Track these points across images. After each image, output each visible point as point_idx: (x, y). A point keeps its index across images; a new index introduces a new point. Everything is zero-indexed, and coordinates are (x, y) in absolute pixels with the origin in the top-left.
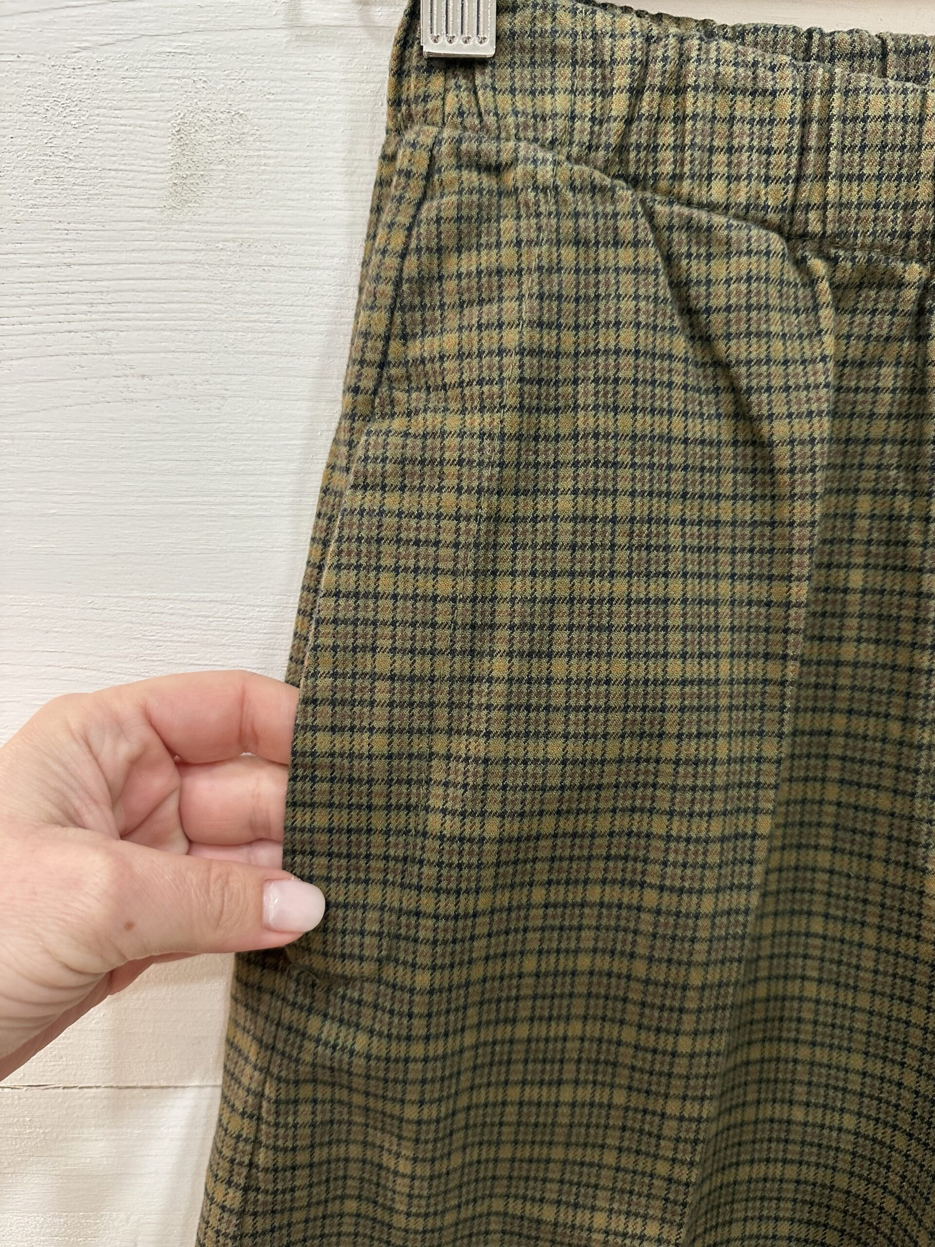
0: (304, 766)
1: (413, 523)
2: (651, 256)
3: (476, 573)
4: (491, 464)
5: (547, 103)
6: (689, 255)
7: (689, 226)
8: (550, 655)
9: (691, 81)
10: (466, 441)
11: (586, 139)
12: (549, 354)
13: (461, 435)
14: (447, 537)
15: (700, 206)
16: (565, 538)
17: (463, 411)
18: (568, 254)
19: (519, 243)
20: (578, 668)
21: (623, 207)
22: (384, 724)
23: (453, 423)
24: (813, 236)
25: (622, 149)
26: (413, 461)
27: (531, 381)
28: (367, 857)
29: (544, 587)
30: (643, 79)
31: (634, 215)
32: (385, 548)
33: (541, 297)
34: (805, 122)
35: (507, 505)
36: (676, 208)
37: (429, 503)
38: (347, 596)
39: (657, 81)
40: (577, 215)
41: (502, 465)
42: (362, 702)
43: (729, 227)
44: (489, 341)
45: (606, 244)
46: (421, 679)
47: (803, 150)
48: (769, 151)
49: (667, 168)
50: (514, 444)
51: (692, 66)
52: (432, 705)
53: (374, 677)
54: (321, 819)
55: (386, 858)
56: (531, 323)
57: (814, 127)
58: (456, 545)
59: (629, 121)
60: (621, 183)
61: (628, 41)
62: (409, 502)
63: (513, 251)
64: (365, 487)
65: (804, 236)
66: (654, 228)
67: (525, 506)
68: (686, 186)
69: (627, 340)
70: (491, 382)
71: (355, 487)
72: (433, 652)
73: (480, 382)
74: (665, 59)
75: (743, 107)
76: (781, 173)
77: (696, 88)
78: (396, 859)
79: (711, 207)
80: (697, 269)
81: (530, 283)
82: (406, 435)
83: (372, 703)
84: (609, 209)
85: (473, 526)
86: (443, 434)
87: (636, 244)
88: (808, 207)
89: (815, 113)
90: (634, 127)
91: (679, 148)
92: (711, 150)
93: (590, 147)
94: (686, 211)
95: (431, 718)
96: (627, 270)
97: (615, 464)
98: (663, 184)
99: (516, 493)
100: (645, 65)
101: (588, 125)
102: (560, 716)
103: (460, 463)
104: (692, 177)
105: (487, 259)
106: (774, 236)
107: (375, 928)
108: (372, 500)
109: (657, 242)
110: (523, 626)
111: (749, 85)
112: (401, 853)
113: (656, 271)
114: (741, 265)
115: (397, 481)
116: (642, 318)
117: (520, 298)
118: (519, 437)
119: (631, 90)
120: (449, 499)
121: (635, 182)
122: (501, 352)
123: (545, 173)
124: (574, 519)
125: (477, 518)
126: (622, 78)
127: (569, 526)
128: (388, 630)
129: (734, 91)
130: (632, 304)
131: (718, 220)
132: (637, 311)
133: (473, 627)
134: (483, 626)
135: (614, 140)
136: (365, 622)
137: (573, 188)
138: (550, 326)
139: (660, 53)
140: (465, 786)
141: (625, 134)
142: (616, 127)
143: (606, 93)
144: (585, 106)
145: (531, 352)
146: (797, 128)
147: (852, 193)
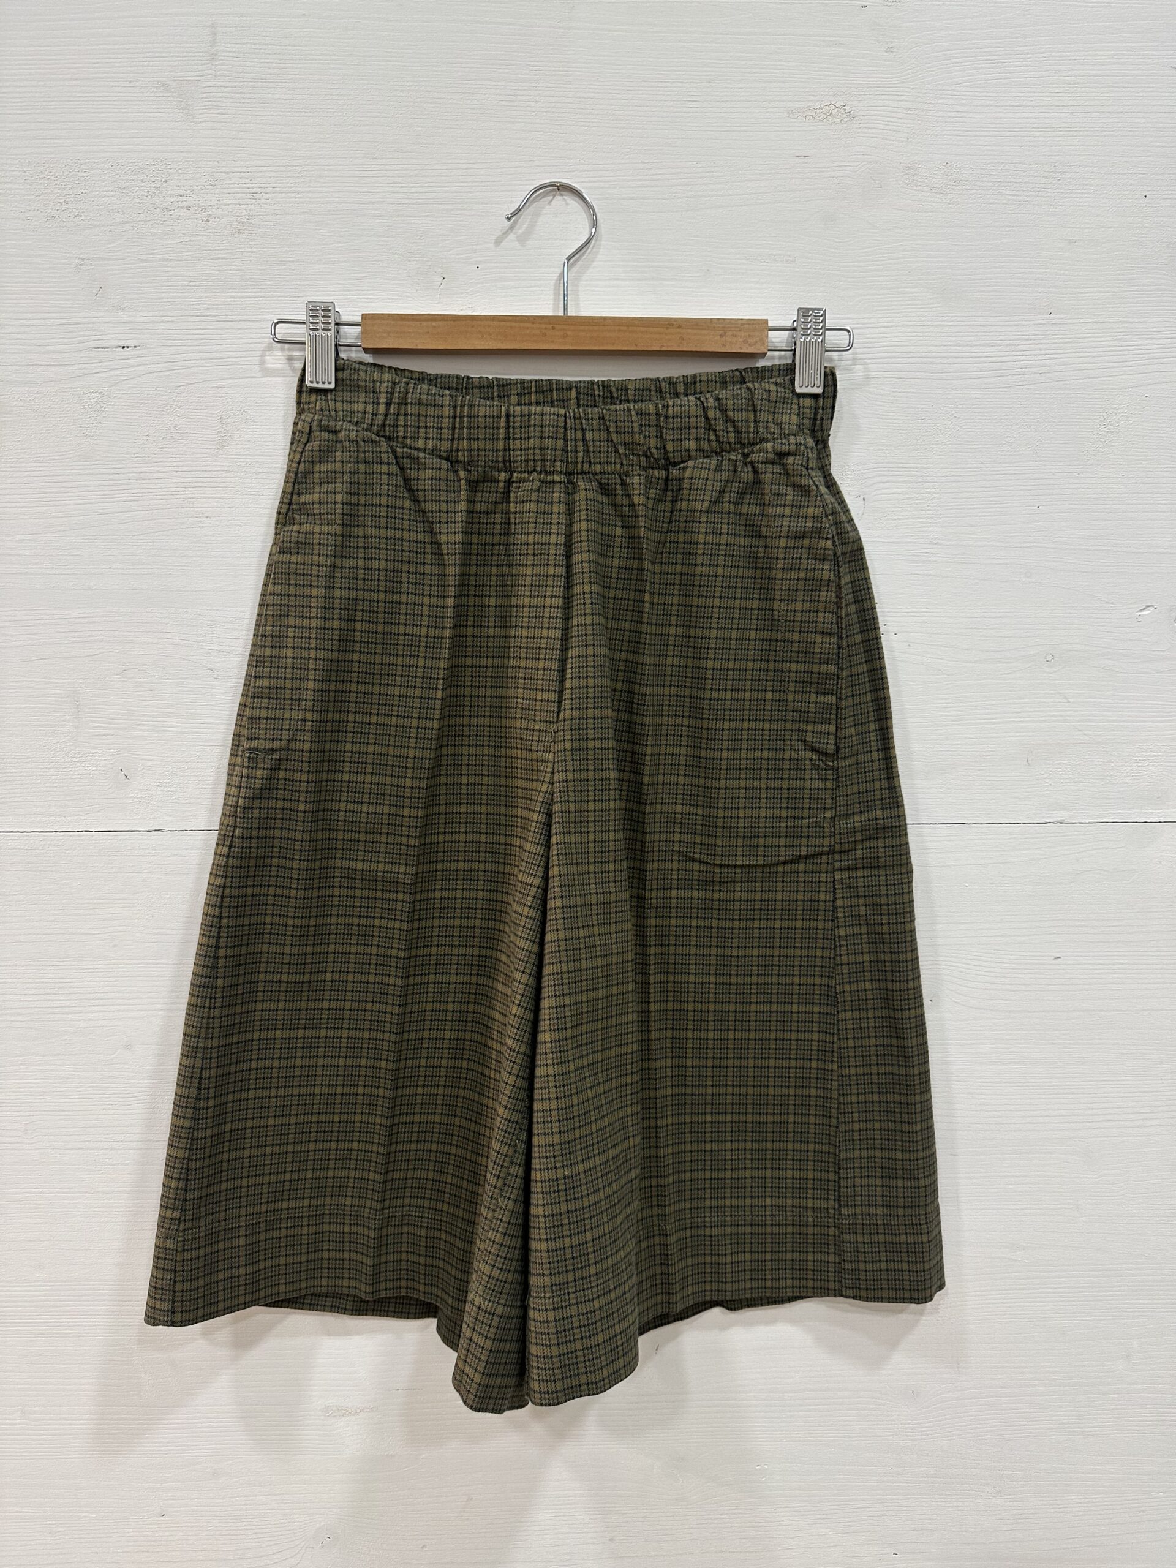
0: (260, 662)
1: (302, 567)
2: (394, 468)
3: (325, 587)
4: (331, 545)
5: (355, 407)
6: (411, 469)
7: (410, 457)
8: (355, 621)
9: (409, 401)
10: (322, 536)
11: (370, 422)
12: (354, 505)
13: (320, 534)
14: (315, 573)
15: (415, 449)
16: (361, 576)
17: (321, 524)
18: (362, 467)
19: (342, 462)
20: (365, 626)
21: (384, 449)
22: (292, 645)
23: (317, 529)
24: (461, 462)
25: (384, 425)
26: (301, 543)
27: (347, 515)
28: (284, 699)
29: (353, 594)
30: (391, 399)
31: (388, 452)
32: (291, 576)
33: (350, 483)
34: (455, 417)
35: (338, 562)
36: (405, 450)
37: (308, 559)
38: (278, 595)
39: (397, 400)
40: (365, 452)
41: (335, 546)
42: (283, 636)
43: (425, 458)
44: (331, 498)
45: (377, 463)
46: (306, 628)
47: (454, 428)
48: (441, 428)
49: (401, 434)
50: (341, 538)
51: (410, 395)
52: (310, 638)
53: (288, 627)
54: (266, 683)
55: (292, 699)
56: (346, 493)
57: (458, 420)
58: (318, 576)
59: (386, 415)
60: (383, 439)
61: (386, 385)
62: (300, 559)
63: (341, 464)
64: (284, 553)
65: (457, 461)
66: (396, 458)
67: (346, 562)
68: (408, 441)
69: (384, 500)
70: (331, 514)
71: (280, 552)
72: (310, 618)
73: (327, 514)
74: (399, 392)
75: (430, 411)
76: (446, 437)
77: (411, 404)
78: (296, 700)
79: (419, 450)
80: (413, 474)
81: (346, 477)
82: (299, 532)
83: (287, 637)
84: (378, 449)
85: (325, 569)
86: (313, 533)
87: (388, 464)
88: (457, 450)
89: (458, 414)
90: (388, 418)
91: (405, 426)
92: (419, 427)
93: (371, 425)
94: (409, 451)
95: (309, 644)
96: (384, 474)
97: (379, 548)
98: (400, 440)
99: (342, 557)
100: (392, 393)
101: (371, 416)
102: (358, 644)
103: (320, 544)
104: (411, 438)
105: (331, 467)
106: (444, 462)
107: (287, 727)
108: (286, 558)
109: (397, 463)
110: (345, 609)
111: (433, 403)
112: (297, 697)
113: (396, 475)
114: (429, 473)
115: (296, 551)
116: (390, 493)
117: (343, 483)
118: (343, 536)
119: (387, 404)
120: (316, 558)
121: (389, 439)
122: (335, 503)
123: (353, 435)
124: (365, 569)
125: (326, 566)
126: (383, 400)
127: (363, 571)
128: (293, 609)
129: (427, 405)
130: (386, 487)
131: (421, 455)
132: (388, 490)
133: (325, 608)
134: (329, 608)
135: (380, 423)
136: (284, 605)
137: (364, 441)
138: (354, 494)
139: (398, 390)
140: (323, 670)
141: (385, 420)
142: (381, 418)
143: (378, 404)
144: (370, 408)
145: (347, 504)
146: (451, 420)
147: (475, 445)
